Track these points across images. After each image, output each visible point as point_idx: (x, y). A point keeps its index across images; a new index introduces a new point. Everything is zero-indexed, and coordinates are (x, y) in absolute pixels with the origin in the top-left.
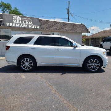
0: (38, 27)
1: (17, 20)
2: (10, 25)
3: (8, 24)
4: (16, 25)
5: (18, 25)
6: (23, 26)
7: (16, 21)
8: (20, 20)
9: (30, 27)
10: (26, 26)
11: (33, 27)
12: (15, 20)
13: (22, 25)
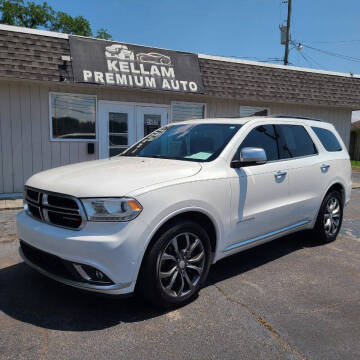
0: (194, 87)
1: (119, 60)
2: (97, 80)
3: (87, 75)
4: (115, 79)
5: (122, 80)
6: (141, 84)
8: (129, 62)
9: (165, 85)
10: (151, 83)
11: (178, 88)
12: (115, 62)
13: (136, 78)
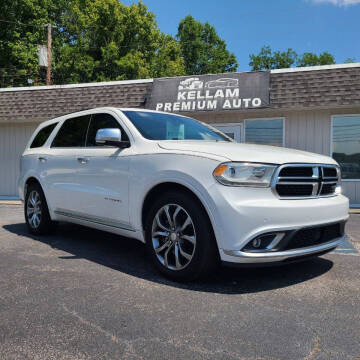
0: (257, 102)
1: (188, 91)
2: (166, 109)
3: (159, 107)
4: (180, 107)
6: (203, 107)
7: (186, 96)
8: (197, 90)
10: (212, 105)
11: (239, 106)
12: (184, 93)
13: (199, 103)
